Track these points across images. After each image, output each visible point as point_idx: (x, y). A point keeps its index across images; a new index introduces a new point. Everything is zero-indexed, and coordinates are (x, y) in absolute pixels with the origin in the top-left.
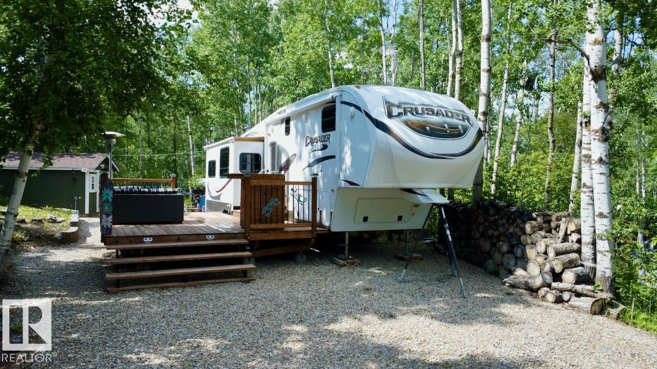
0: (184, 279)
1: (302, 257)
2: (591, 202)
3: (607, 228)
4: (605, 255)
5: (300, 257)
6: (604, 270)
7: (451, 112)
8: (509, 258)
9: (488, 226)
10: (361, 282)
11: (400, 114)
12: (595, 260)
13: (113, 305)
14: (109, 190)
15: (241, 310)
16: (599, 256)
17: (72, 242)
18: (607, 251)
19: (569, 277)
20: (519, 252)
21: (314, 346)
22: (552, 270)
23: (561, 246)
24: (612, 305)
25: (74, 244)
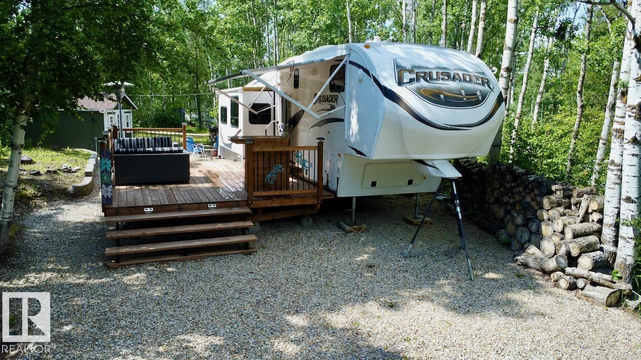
0: (185, 252)
1: (308, 221)
2: (618, 181)
3: (633, 214)
4: (628, 242)
5: (306, 220)
6: (625, 257)
7: (470, 76)
8: (522, 232)
9: (503, 192)
10: (366, 256)
11: (411, 81)
12: (616, 243)
13: (111, 286)
14: (107, 159)
15: (237, 296)
16: (621, 242)
17: (85, 195)
18: (631, 238)
19: (586, 262)
20: (534, 227)
21: (305, 350)
22: (568, 254)
23: (580, 228)
24: (631, 297)
25: (88, 196)
